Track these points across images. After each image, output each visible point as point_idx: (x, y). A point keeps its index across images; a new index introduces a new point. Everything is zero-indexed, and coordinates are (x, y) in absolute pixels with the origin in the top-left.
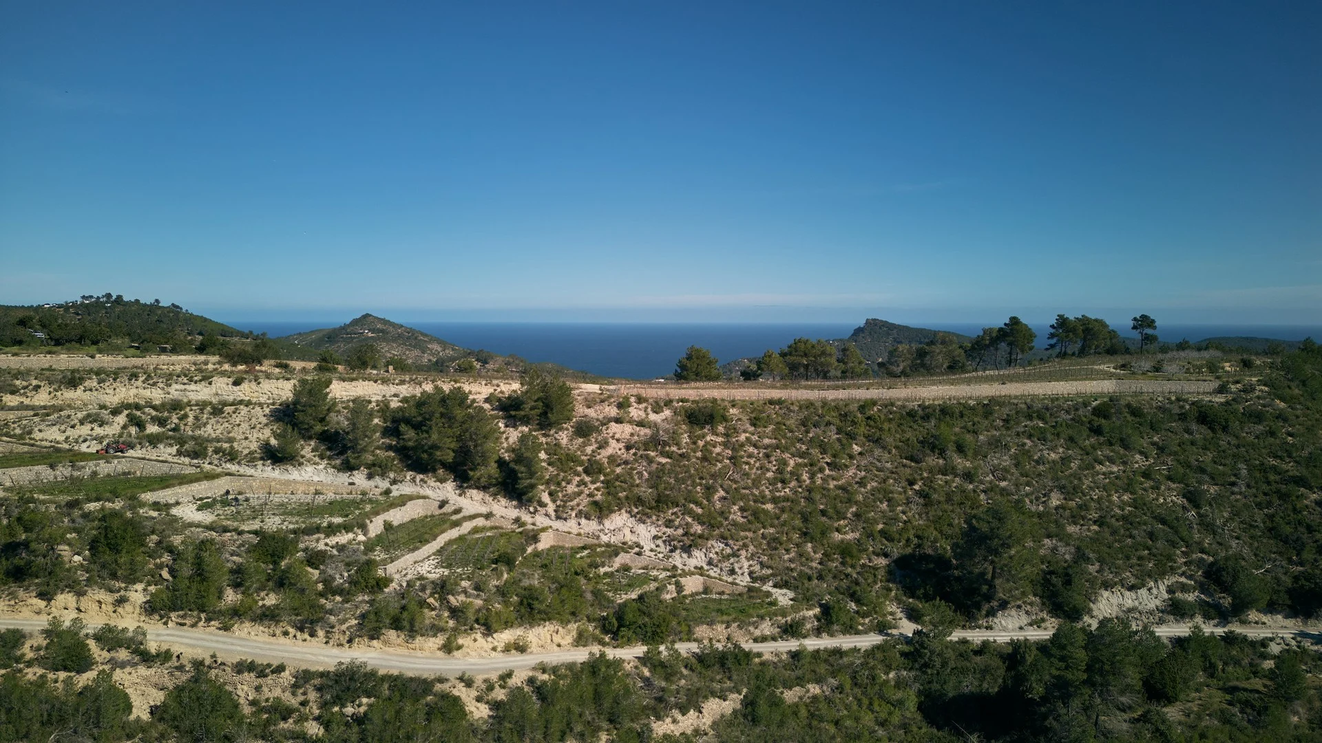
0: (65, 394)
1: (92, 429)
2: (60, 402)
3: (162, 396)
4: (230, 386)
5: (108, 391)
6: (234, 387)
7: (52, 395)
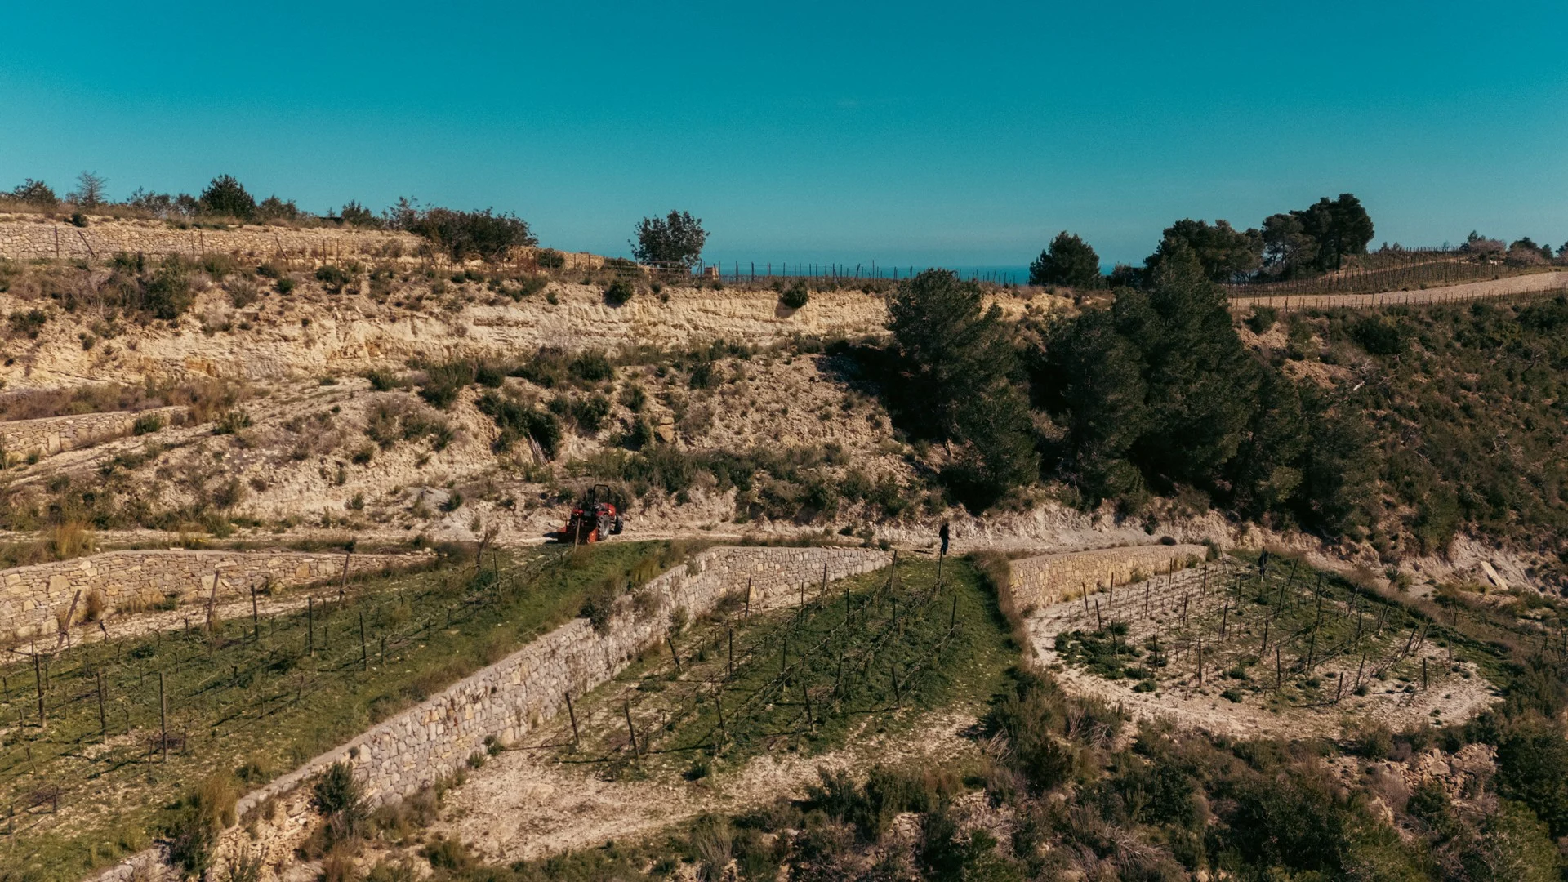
0: (143, 343)
1: (422, 461)
2: (134, 377)
3: (446, 342)
4: (600, 307)
5: (287, 330)
6: (611, 310)
7: (98, 349)
